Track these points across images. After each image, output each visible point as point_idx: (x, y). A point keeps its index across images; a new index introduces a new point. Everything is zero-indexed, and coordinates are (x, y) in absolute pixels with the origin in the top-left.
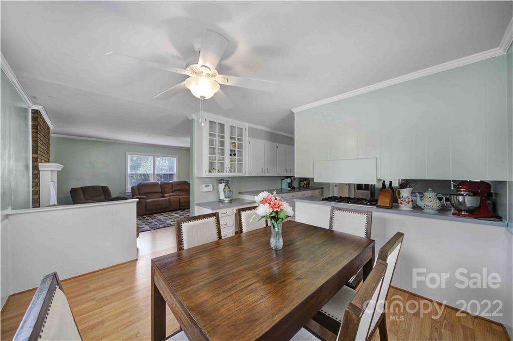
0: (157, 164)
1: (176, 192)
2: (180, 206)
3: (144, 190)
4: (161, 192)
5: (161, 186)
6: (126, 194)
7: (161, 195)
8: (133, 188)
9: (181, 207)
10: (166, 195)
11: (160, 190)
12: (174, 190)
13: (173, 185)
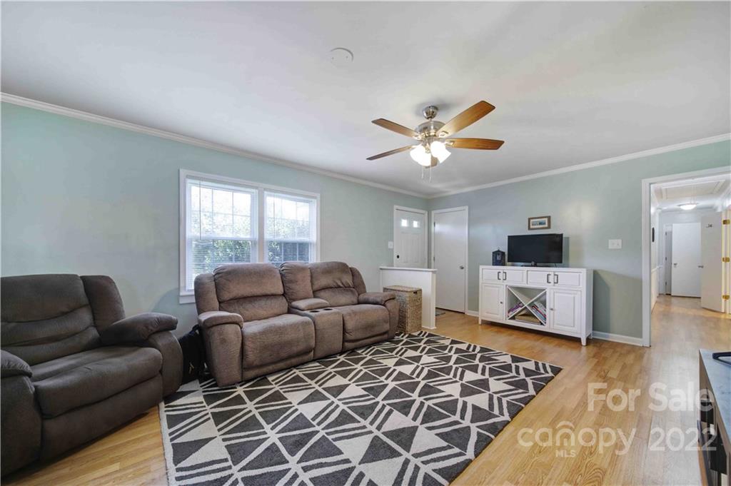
0: (269, 213)
1: (322, 294)
2: (344, 341)
3: (237, 289)
4: (284, 295)
5: (282, 276)
6: (182, 301)
7: (282, 304)
8: (199, 283)
9: (347, 344)
10: (301, 304)
11: (280, 290)
12: (316, 287)
13: (314, 272)
